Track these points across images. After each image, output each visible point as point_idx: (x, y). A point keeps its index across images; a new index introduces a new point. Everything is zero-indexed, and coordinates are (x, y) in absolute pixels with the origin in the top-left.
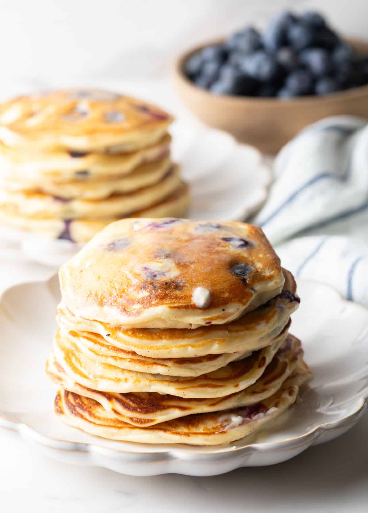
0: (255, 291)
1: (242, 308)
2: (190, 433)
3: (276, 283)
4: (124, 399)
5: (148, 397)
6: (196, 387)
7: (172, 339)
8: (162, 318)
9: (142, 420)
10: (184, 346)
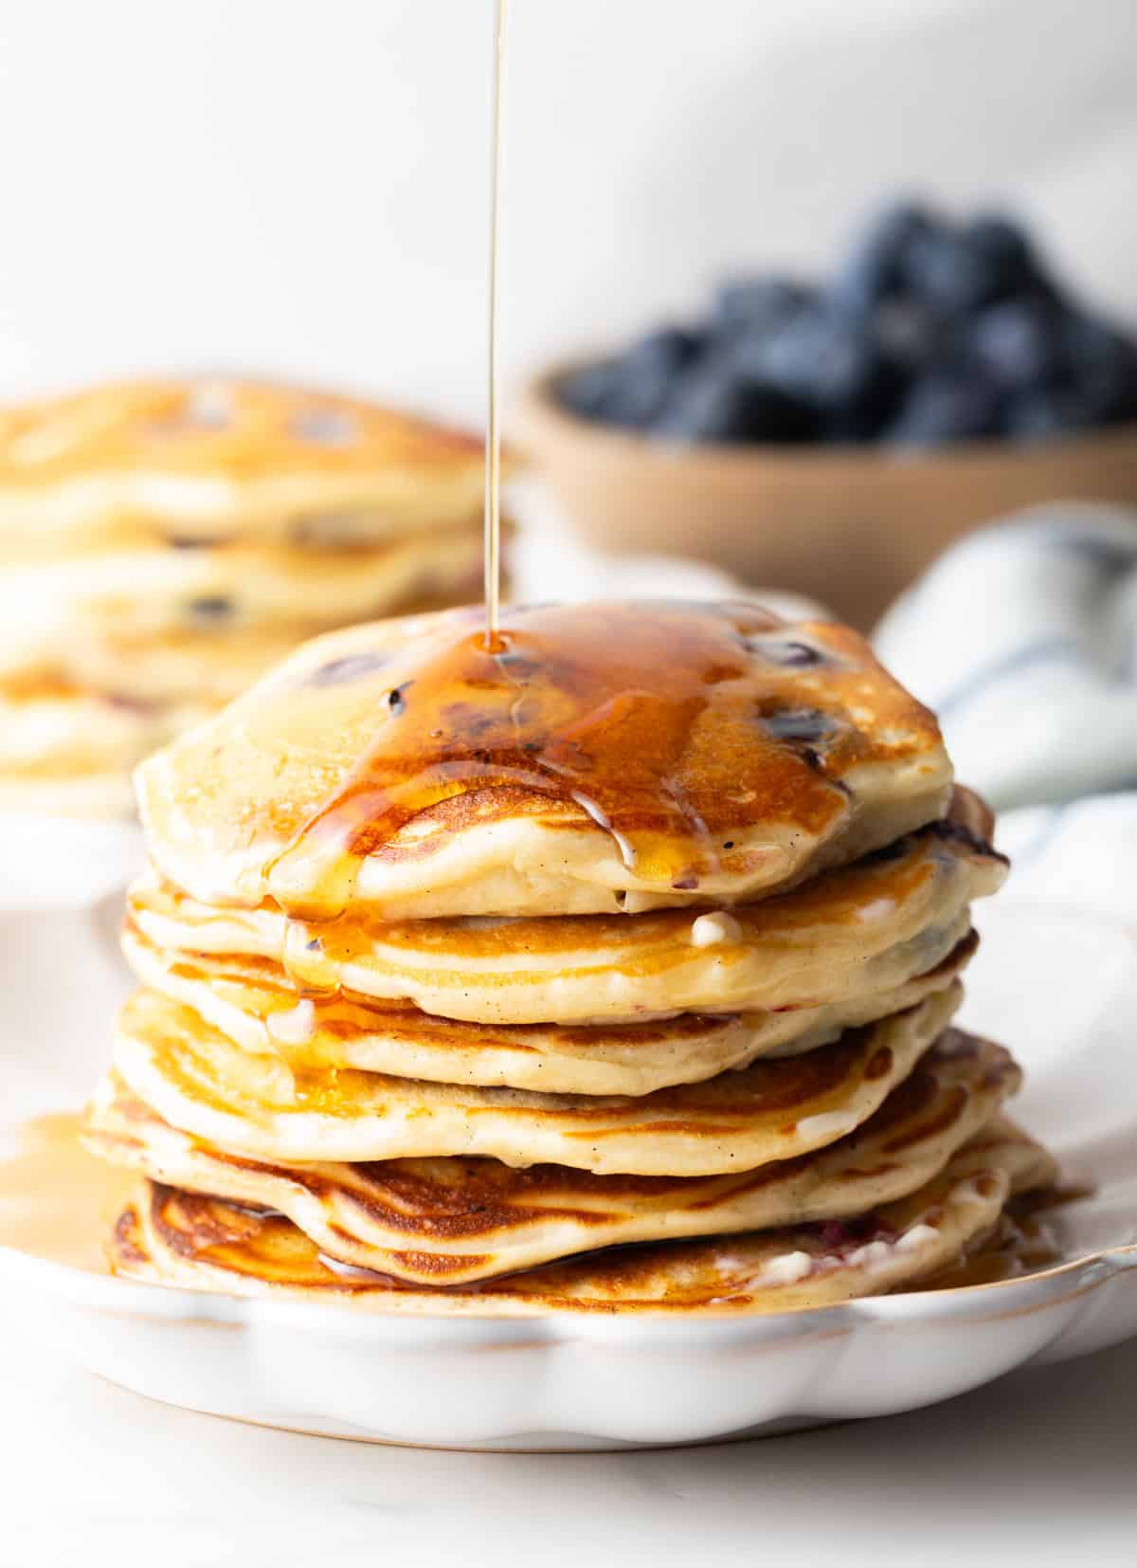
0: (850, 793)
1: (806, 842)
2: (618, 1302)
3: (925, 770)
4: (373, 1190)
5: (459, 1183)
6: (640, 1130)
7: (554, 951)
8: (519, 867)
9: (441, 1259)
10: (596, 971)
